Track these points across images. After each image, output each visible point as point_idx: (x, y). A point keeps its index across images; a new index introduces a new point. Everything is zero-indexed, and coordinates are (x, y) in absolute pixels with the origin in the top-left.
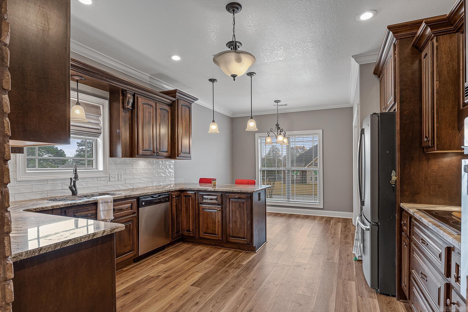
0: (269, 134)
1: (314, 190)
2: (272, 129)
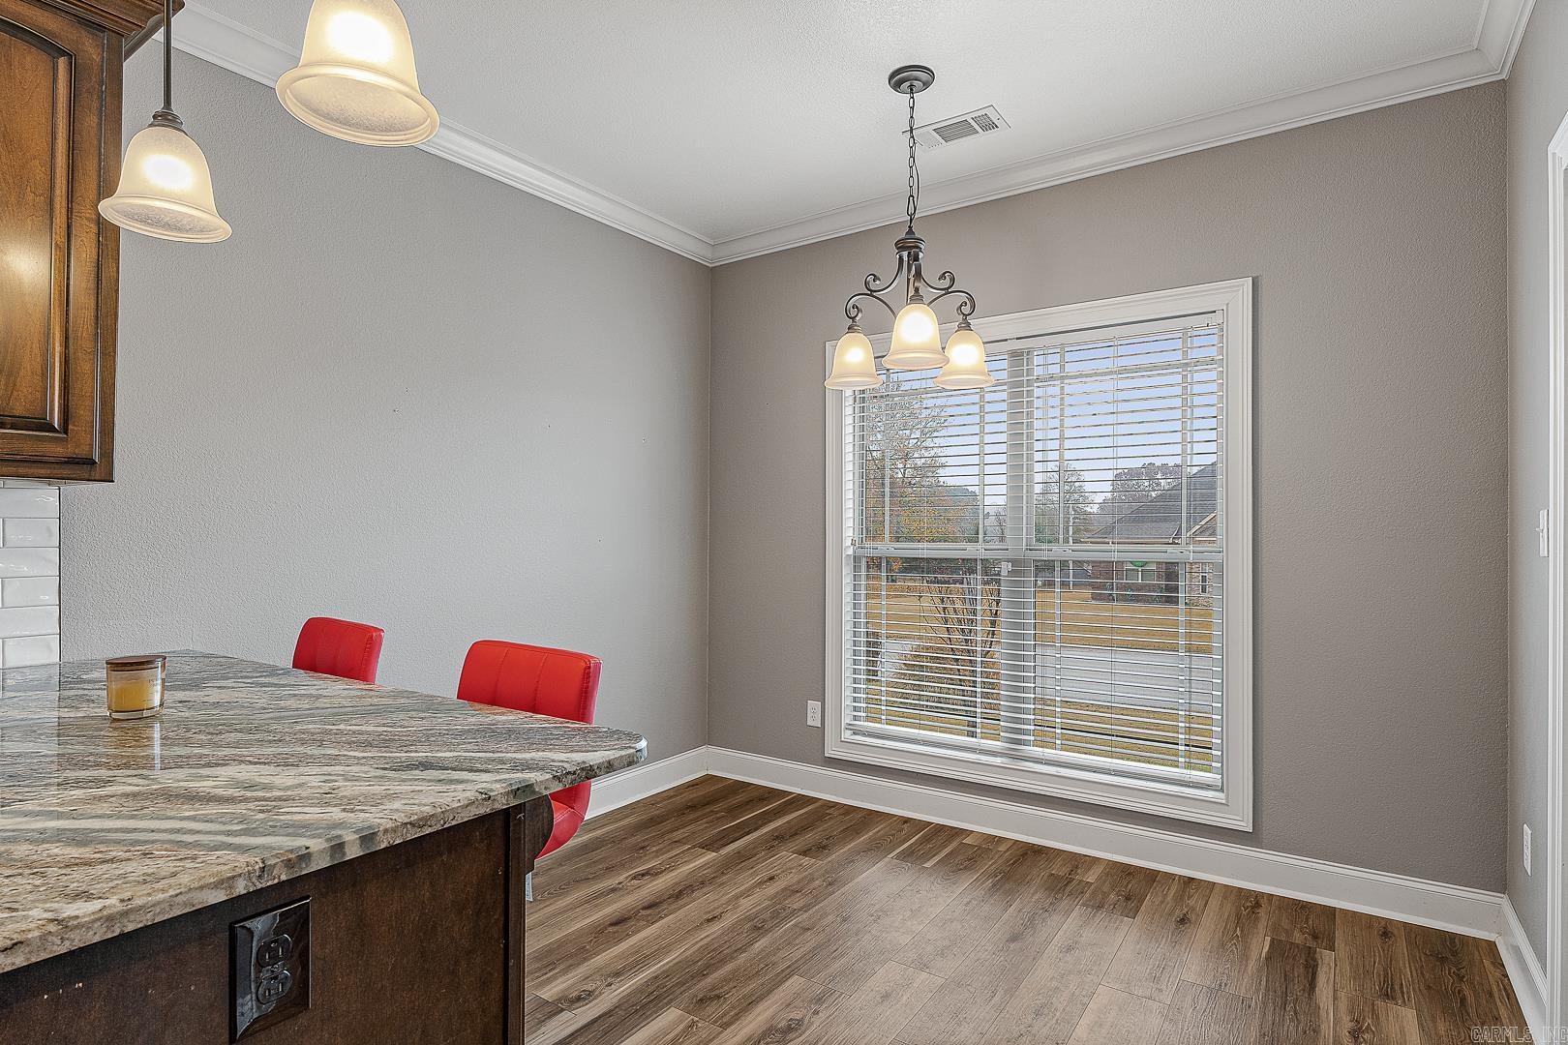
0: (853, 313)
1: (1189, 636)
2: (876, 278)
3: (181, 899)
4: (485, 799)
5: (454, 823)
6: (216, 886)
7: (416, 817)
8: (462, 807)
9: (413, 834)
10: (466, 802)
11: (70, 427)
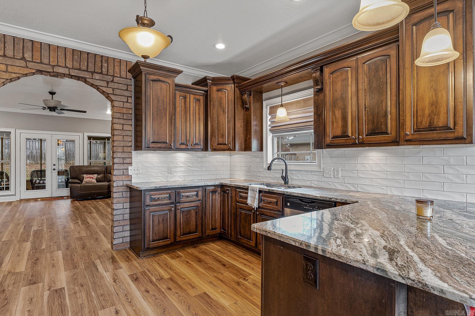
3: (288, 240)
4: (363, 263)
5: (350, 264)
6: (294, 241)
7: (338, 254)
8: (354, 260)
9: (336, 258)
10: (356, 260)
11: (456, 127)
